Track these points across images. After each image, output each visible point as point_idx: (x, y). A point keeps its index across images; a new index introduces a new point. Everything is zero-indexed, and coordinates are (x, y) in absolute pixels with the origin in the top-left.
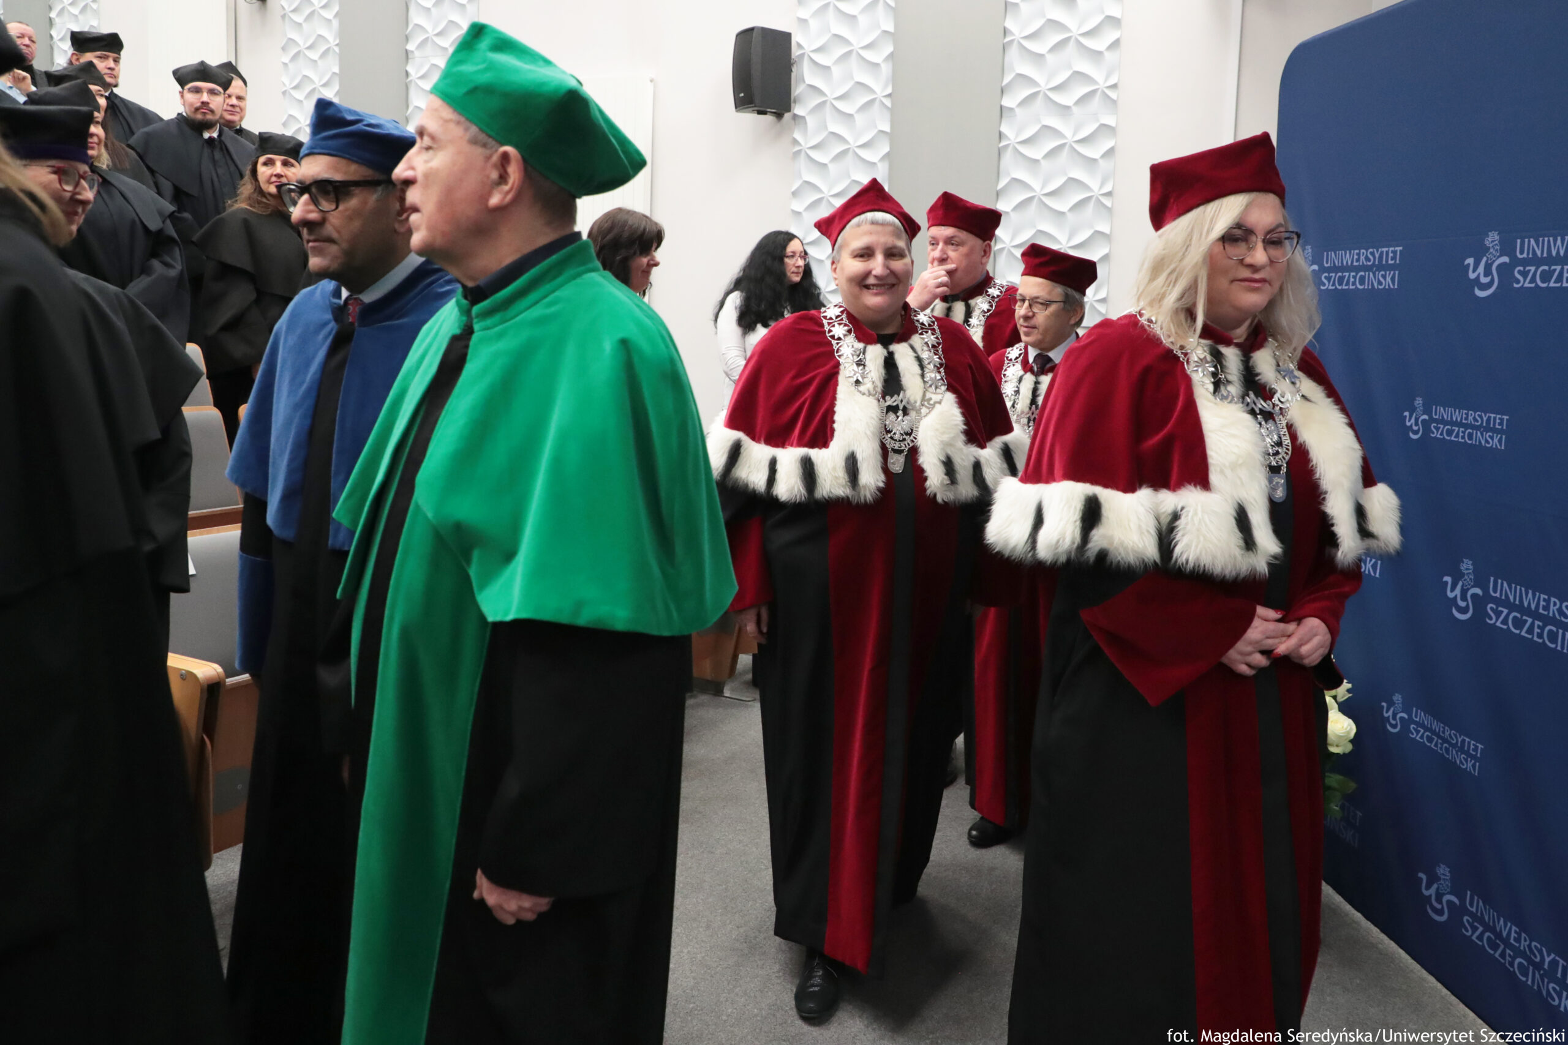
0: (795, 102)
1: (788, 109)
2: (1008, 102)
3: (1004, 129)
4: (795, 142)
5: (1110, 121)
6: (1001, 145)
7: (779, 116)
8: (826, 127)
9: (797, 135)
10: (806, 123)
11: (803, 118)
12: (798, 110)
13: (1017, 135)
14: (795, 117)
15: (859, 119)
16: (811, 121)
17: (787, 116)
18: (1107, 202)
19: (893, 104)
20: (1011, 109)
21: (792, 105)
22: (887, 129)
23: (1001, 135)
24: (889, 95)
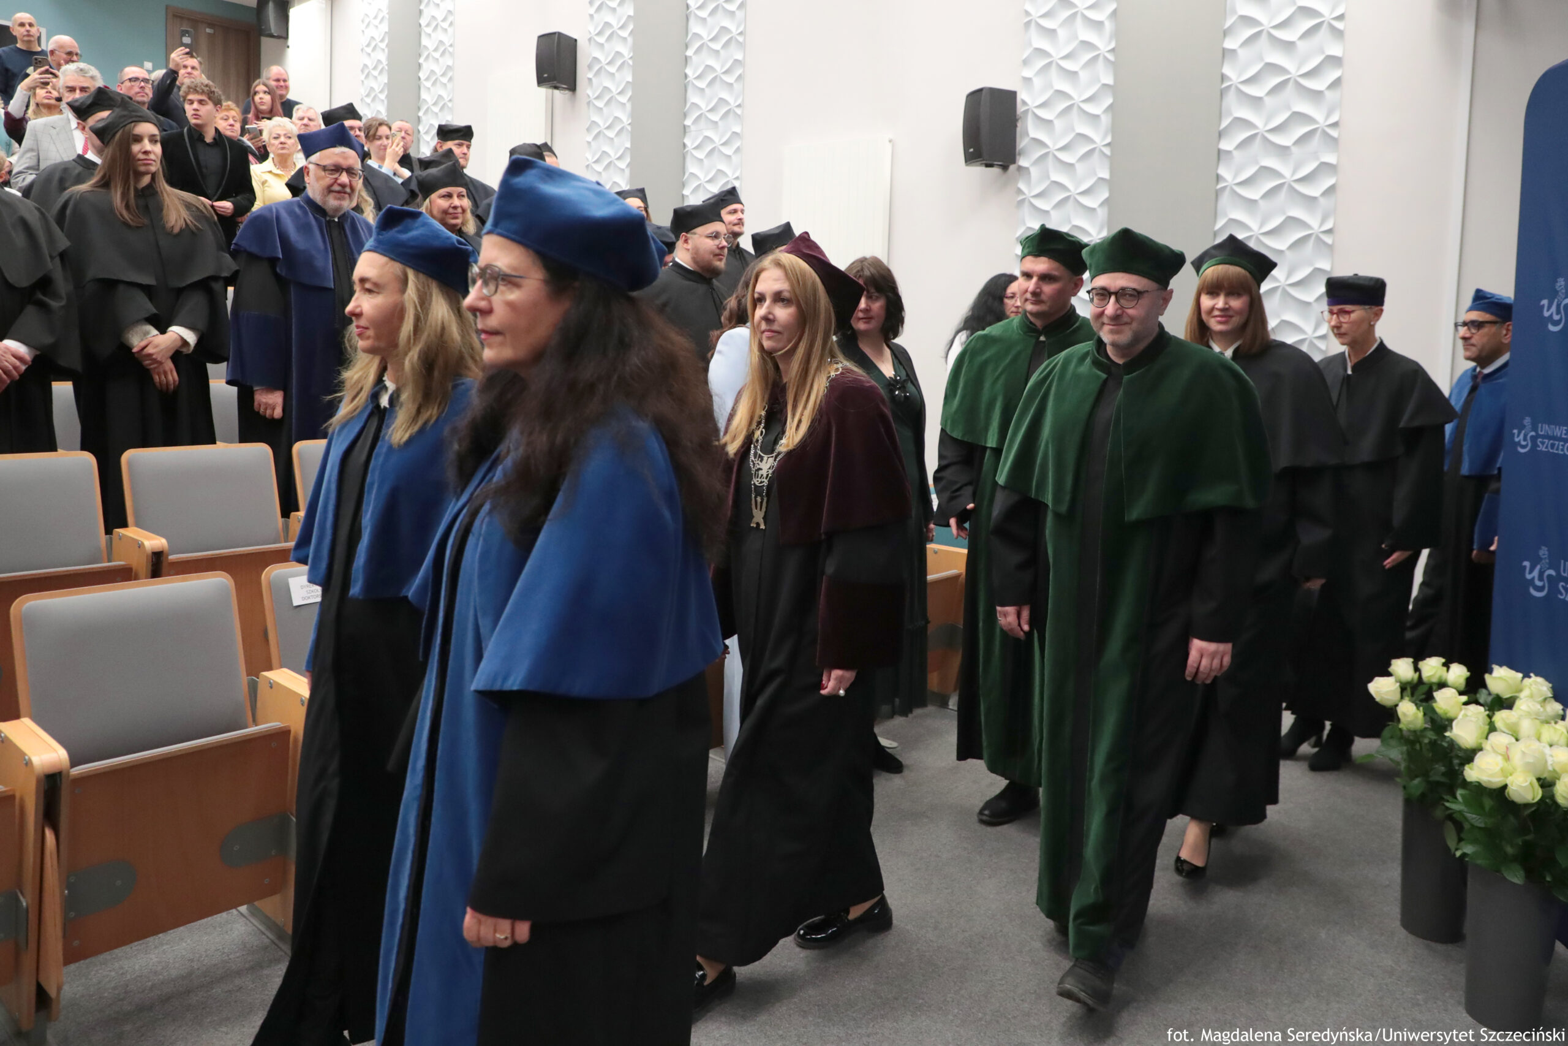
0: (1020, 154)
1: (1013, 161)
2: (1226, 145)
3: (1222, 171)
4: (1020, 191)
5: (1331, 158)
6: (1219, 187)
7: (1005, 168)
8: (1048, 177)
9: (1022, 185)
10: (1029, 173)
11: (1027, 169)
12: (1022, 162)
13: (1235, 177)
14: (1020, 168)
15: (1080, 168)
16: (1034, 172)
17: (1012, 167)
18: (1328, 240)
19: (1112, 151)
20: (1229, 152)
21: (1017, 157)
22: (1105, 174)
23: (1218, 178)
24: (1108, 145)
